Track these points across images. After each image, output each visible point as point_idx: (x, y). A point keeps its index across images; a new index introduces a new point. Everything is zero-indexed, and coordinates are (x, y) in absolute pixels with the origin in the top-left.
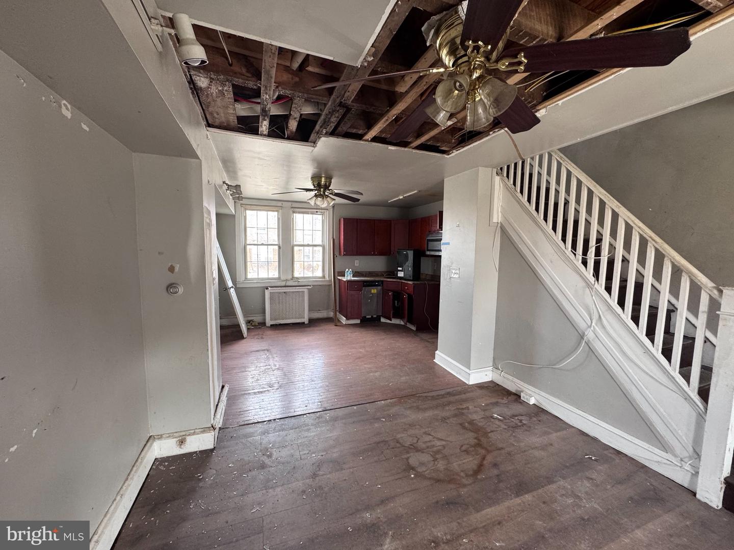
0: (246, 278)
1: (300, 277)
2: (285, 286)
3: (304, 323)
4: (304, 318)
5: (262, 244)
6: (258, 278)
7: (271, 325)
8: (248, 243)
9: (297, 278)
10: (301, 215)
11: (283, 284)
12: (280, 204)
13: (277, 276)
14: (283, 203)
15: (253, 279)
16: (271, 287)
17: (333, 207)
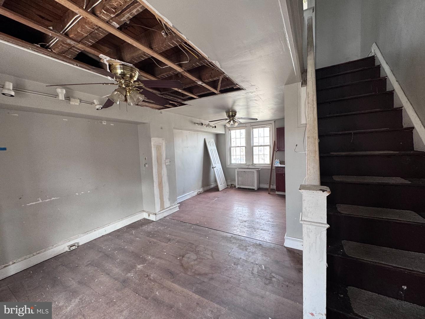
0: (231, 163)
1: (257, 164)
3: (254, 189)
4: (255, 187)
5: (238, 147)
7: (238, 188)
8: (232, 146)
9: (255, 164)
11: (247, 167)
12: (244, 125)
13: (245, 163)
14: (246, 124)
15: (234, 164)
16: (239, 168)
17: (275, 122)
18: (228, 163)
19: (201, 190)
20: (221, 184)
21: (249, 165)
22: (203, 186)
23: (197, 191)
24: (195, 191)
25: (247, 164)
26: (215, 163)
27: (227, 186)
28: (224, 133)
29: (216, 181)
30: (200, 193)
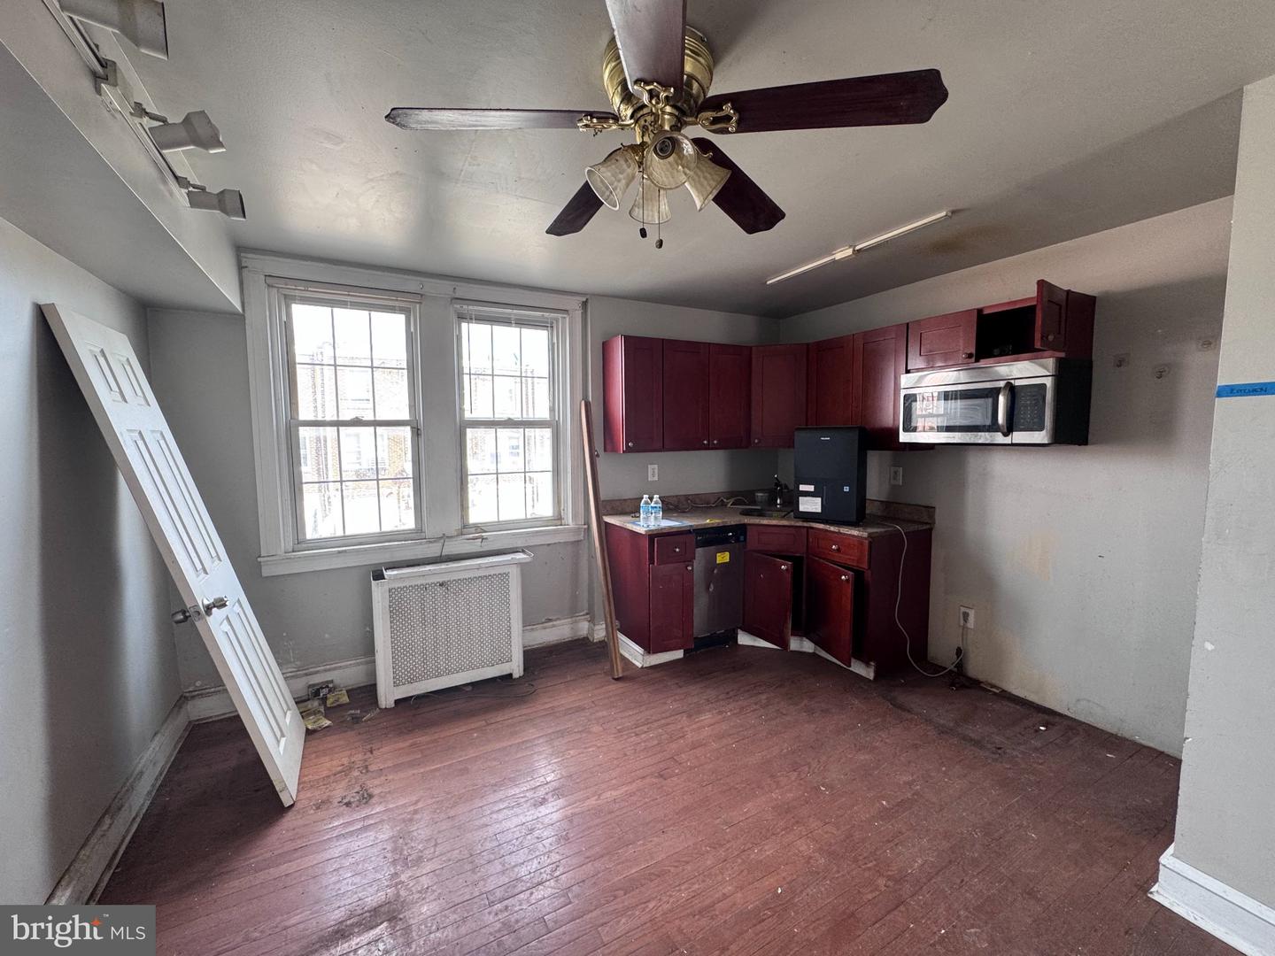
0: (300, 541)
1: (486, 524)
3: (511, 675)
4: (511, 659)
5: (357, 422)
7: (397, 702)
8: (301, 418)
9: (479, 528)
11: (433, 550)
13: (413, 525)
14: (426, 281)
15: (327, 542)
17: (585, 304)
18: (274, 544)
21: (447, 536)
25: (426, 534)
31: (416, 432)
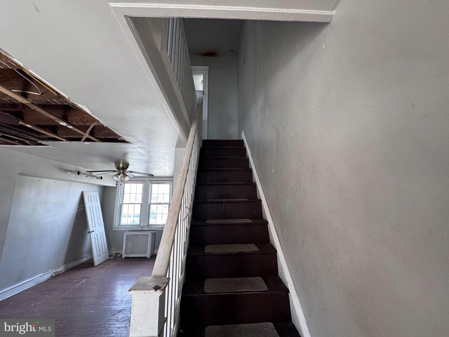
0: (120, 225)
1: (152, 225)
2: (141, 231)
3: (147, 257)
4: (147, 254)
5: (132, 204)
6: (127, 225)
7: (125, 257)
8: (124, 203)
9: (151, 225)
10: (157, 185)
11: (140, 229)
12: (142, 179)
13: (139, 224)
14: (145, 178)
15: (123, 225)
16: (130, 231)
18: (116, 224)
19: (61, 269)
20: (99, 255)
21: (144, 226)
22: (66, 262)
23: (52, 273)
24: (47, 272)
25: (141, 225)
26: (94, 225)
27: (110, 256)
28: (115, 186)
29: (91, 251)
30: (58, 275)
31: (141, 205)
